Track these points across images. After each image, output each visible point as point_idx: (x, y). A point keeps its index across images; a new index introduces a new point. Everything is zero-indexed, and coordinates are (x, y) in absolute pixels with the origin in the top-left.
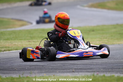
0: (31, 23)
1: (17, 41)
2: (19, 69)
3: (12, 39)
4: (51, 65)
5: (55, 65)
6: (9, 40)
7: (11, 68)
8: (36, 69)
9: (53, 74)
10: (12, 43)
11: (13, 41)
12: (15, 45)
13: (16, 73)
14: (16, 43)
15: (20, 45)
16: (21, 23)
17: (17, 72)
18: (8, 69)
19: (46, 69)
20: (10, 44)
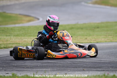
0: (38, 19)
1: (27, 37)
2: (31, 67)
8: (48, 67)
9: (65, 72)
10: (22, 40)
11: (23, 37)
12: (25, 41)
13: (29, 70)
14: (26, 40)
15: (30, 41)
18: (22, 66)
19: (57, 67)
20: (20, 40)
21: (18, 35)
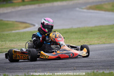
0: (34, 25)
1: (22, 42)
2: (24, 68)
3: (16, 40)
4: (54, 64)
5: (57, 64)
6: (14, 41)
7: (17, 67)
8: (40, 68)
9: (56, 72)
10: (17, 44)
11: (17, 42)
14: (21, 44)
16: (24, 25)
17: (22, 71)
18: (14, 68)
19: (49, 68)
20: (15, 45)
21: (13, 41)
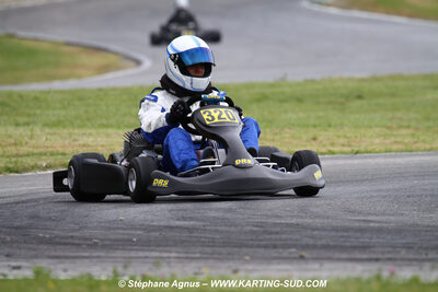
0: (138, 63)
1: (93, 131)
2: (107, 242)
3: (72, 124)
5: (232, 229)
6: (64, 127)
7: (80, 238)
8: (168, 245)
9: (231, 264)
10: (75, 140)
11: (76, 131)
12: (85, 145)
13: (98, 257)
14: (90, 140)
15: (103, 146)
16: (98, 60)
17: (102, 254)
18: (71, 241)
19: (204, 244)
20: (67, 142)
21: (58, 124)
